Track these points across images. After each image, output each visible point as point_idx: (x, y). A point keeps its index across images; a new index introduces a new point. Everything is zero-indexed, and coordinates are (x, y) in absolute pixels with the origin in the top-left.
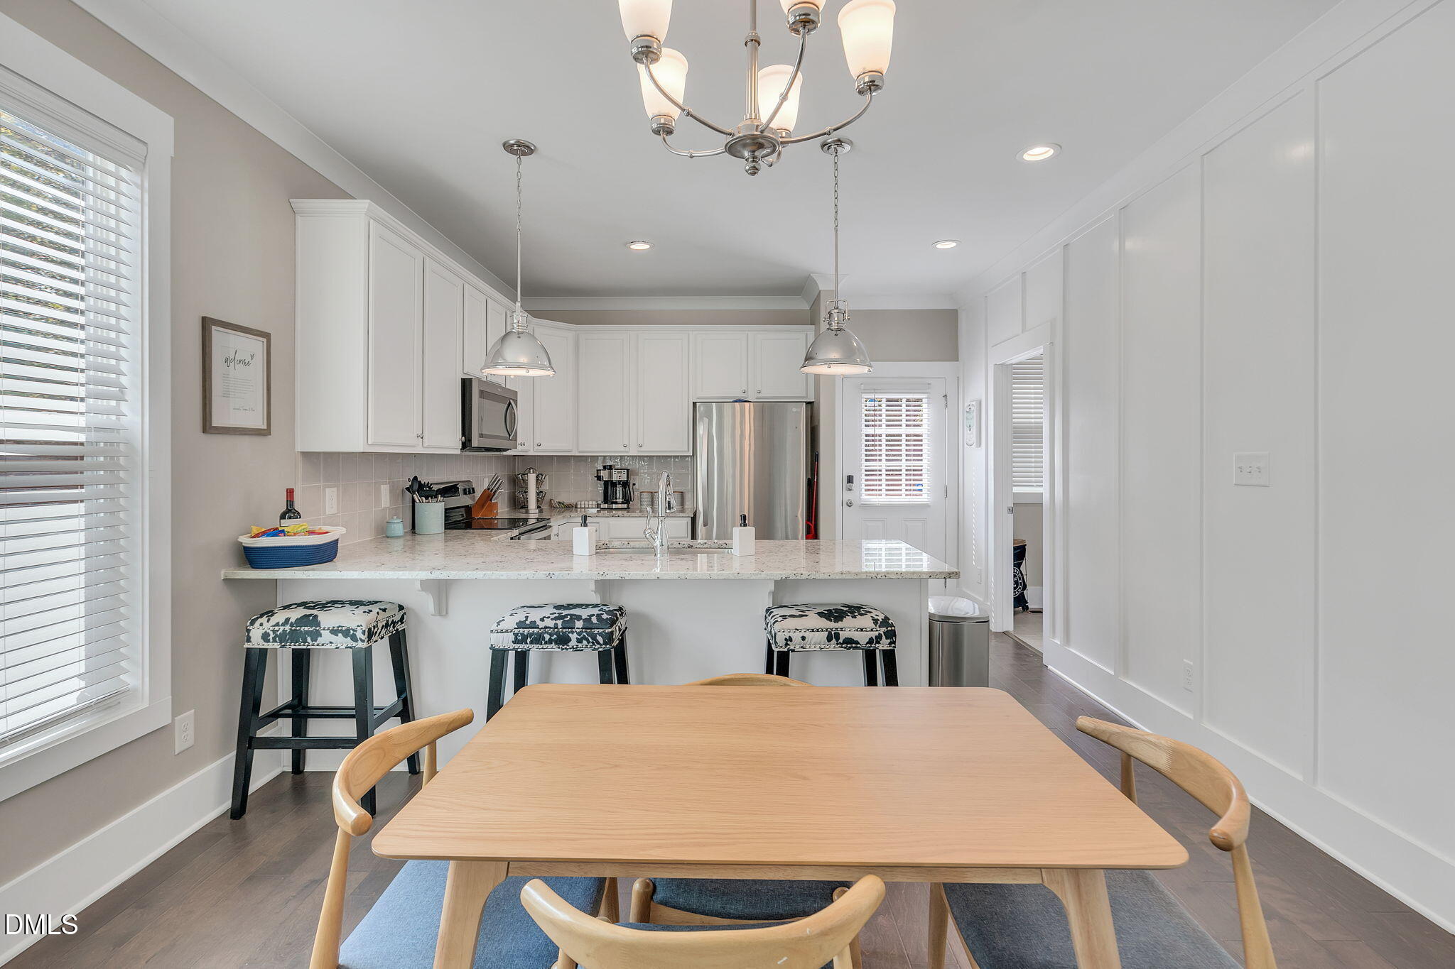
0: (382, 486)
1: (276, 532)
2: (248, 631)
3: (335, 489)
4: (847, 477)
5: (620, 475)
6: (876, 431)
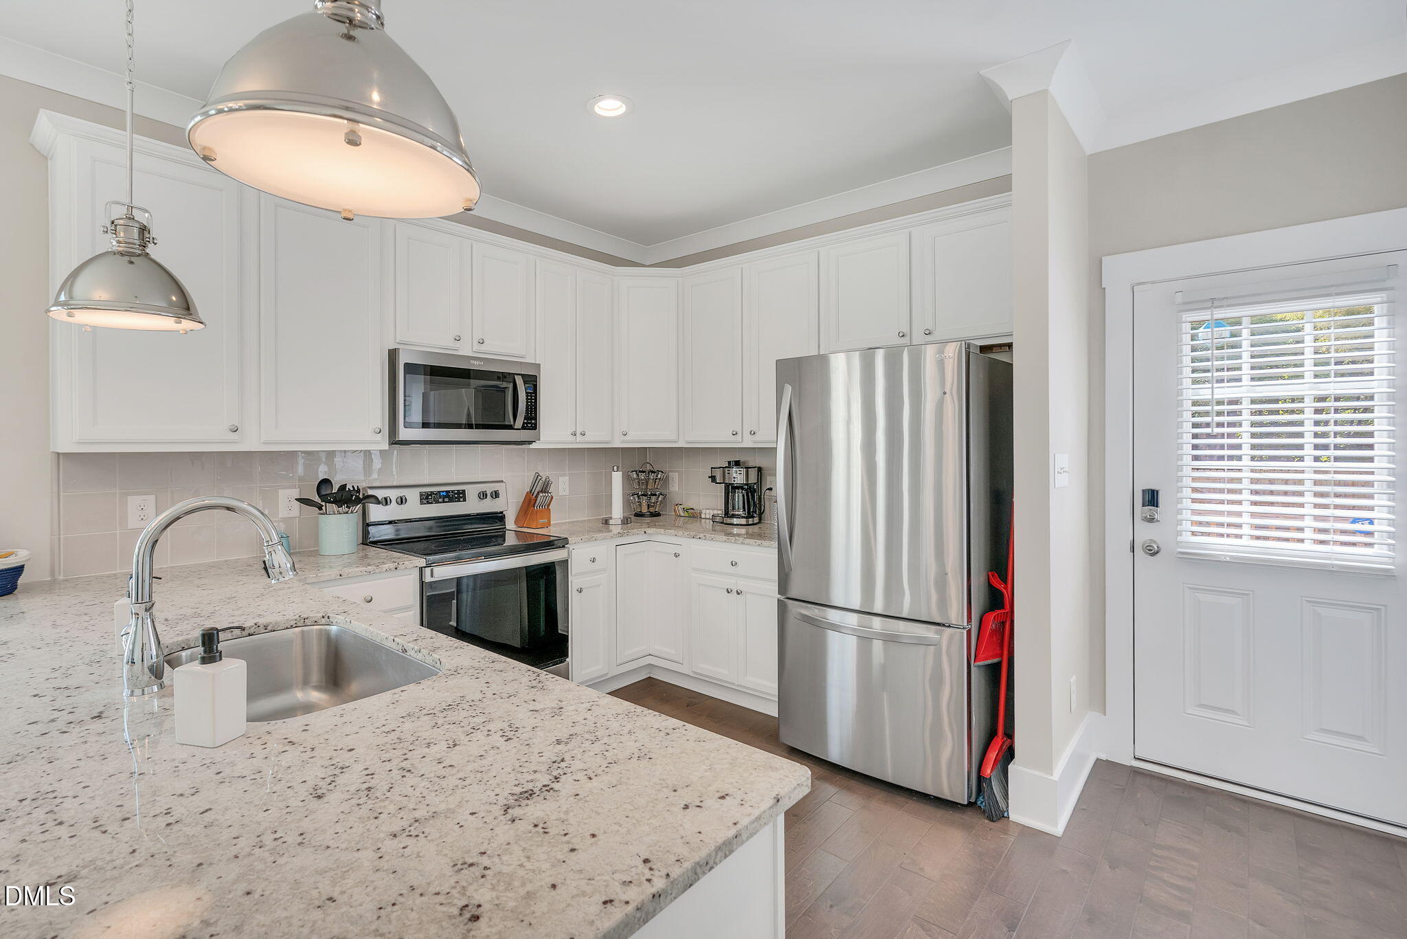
4: (1144, 491)
5: (738, 477)
6: (1224, 392)
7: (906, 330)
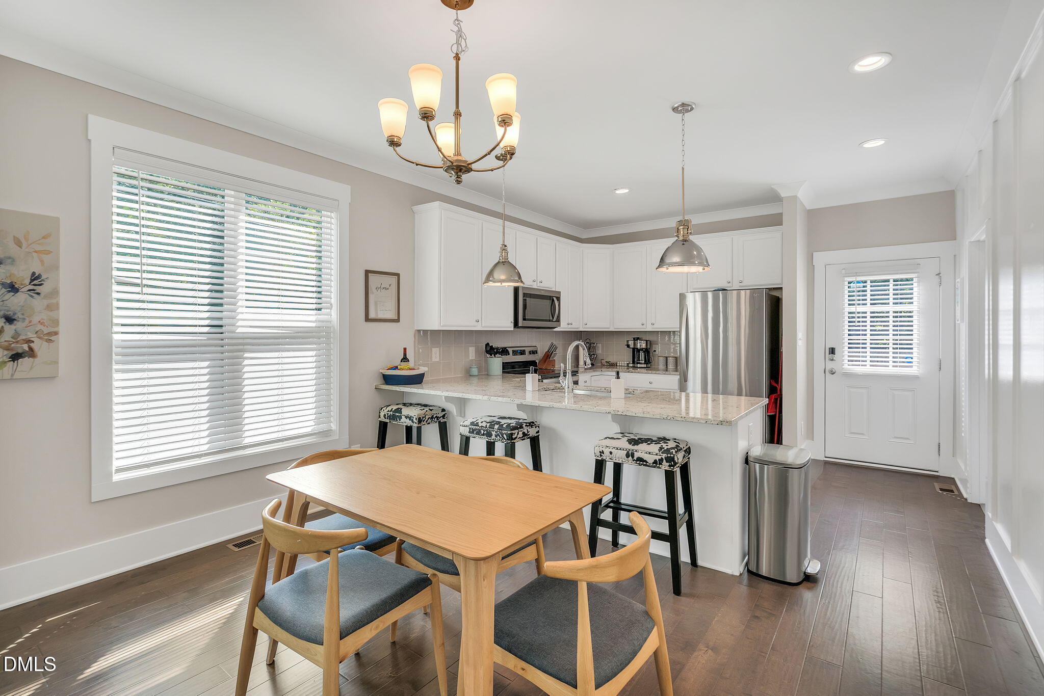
0: (470, 348)
1: (396, 368)
2: (380, 412)
3: (438, 349)
4: (829, 348)
5: (641, 345)
6: (861, 309)
7: (730, 280)
